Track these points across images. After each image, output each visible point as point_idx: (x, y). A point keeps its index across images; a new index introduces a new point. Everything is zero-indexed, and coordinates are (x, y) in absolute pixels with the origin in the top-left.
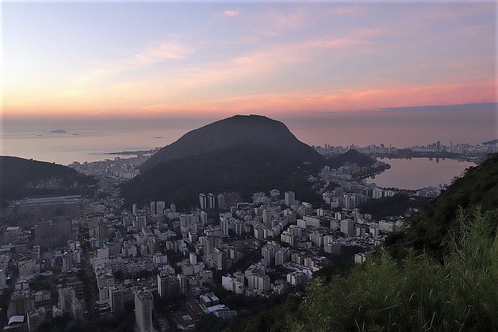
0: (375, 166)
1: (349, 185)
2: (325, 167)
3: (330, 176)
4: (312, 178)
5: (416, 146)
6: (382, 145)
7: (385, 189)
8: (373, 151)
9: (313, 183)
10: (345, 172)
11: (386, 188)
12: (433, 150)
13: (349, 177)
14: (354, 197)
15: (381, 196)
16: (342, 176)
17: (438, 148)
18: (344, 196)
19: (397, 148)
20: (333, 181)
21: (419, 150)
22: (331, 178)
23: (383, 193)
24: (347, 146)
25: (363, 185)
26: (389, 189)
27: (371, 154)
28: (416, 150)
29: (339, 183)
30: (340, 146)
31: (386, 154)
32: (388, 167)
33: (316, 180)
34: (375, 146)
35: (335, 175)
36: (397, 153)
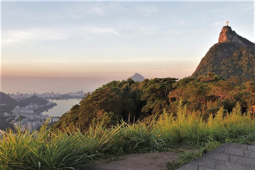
0: (48, 104)
1: (32, 117)
2: (17, 107)
3: (20, 112)
4: (6, 114)
5: (71, 93)
6: (52, 92)
7: (53, 118)
8: (47, 96)
9: (8, 117)
10: (29, 109)
11: (54, 117)
12: (79, 95)
13: (32, 112)
14: (35, 124)
15: (51, 122)
16: (27, 112)
17: (82, 93)
18: (28, 124)
19: (61, 94)
20: (21, 115)
21: (72, 95)
22: (20, 113)
23: (52, 120)
24: (32, 93)
25: (41, 116)
26: (56, 117)
27: (46, 98)
28: (71, 95)
29: (25, 116)
30: (27, 94)
31: (55, 97)
32: (55, 104)
33: (9, 115)
34: (48, 93)
35: (23, 111)
36: (61, 97)
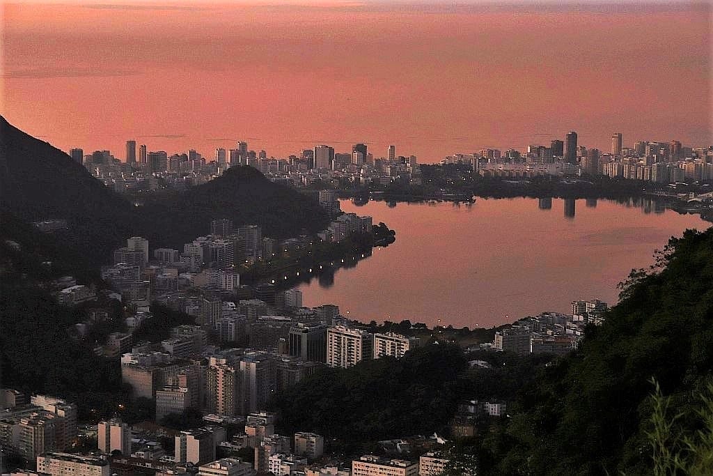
0: (333, 233)
1: (229, 317)
2: (131, 243)
3: (153, 278)
4: (71, 290)
5: (491, 152)
6: (361, 148)
7: (372, 328)
8: (325, 171)
9: (80, 312)
10: (212, 260)
11: (380, 322)
12: (551, 169)
13: (230, 282)
14: (253, 365)
15: (357, 355)
16: (204, 279)
17: (572, 158)
18: (213, 361)
19: (419, 162)
20: (165, 299)
21: (501, 167)
22: (155, 287)
23: (367, 345)
24: (221, 152)
25: (288, 311)
26: (389, 327)
27: (318, 184)
28: (489, 166)
29: (190, 310)
30: (193, 153)
31: (375, 184)
32: (385, 236)
33: (92, 296)
34: (331, 150)
35: (170, 274)
36: (419, 182)
